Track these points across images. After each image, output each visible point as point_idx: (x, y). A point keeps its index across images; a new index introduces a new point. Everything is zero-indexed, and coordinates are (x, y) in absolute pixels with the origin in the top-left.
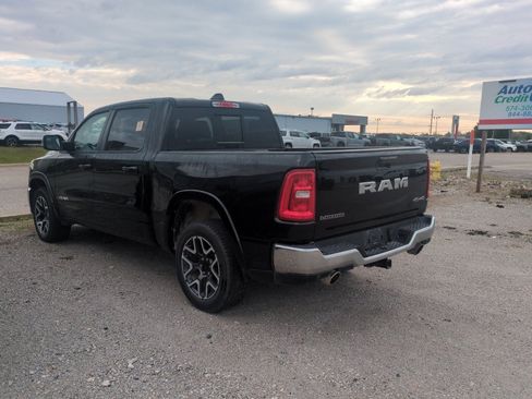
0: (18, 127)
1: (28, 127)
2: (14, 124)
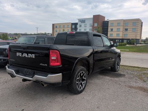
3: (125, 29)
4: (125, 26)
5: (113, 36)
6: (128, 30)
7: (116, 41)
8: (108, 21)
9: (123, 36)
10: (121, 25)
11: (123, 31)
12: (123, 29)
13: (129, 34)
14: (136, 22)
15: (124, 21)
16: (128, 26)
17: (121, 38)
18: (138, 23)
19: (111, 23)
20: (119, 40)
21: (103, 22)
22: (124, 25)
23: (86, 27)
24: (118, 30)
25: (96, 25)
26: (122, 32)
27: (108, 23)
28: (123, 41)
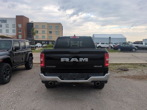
0: (101, 44)
1: (104, 44)
2: (100, 43)
3: (50, 32)
4: (50, 29)
5: (39, 38)
6: (52, 32)
7: (43, 42)
8: (33, 23)
9: (48, 38)
10: (45, 28)
11: (48, 33)
12: (48, 31)
13: (53, 37)
14: (59, 25)
15: (48, 24)
16: (51, 29)
17: (47, 40)
18: (60, 26)
19: (36, 26)
20: (44, 42)
21: (28, 23)
22: (48, 28)
23: (8, 27)
24: (43, 32)
25: (20, 26)
26: (47, 35)
27: (33, 25)
28: (49, 43)
